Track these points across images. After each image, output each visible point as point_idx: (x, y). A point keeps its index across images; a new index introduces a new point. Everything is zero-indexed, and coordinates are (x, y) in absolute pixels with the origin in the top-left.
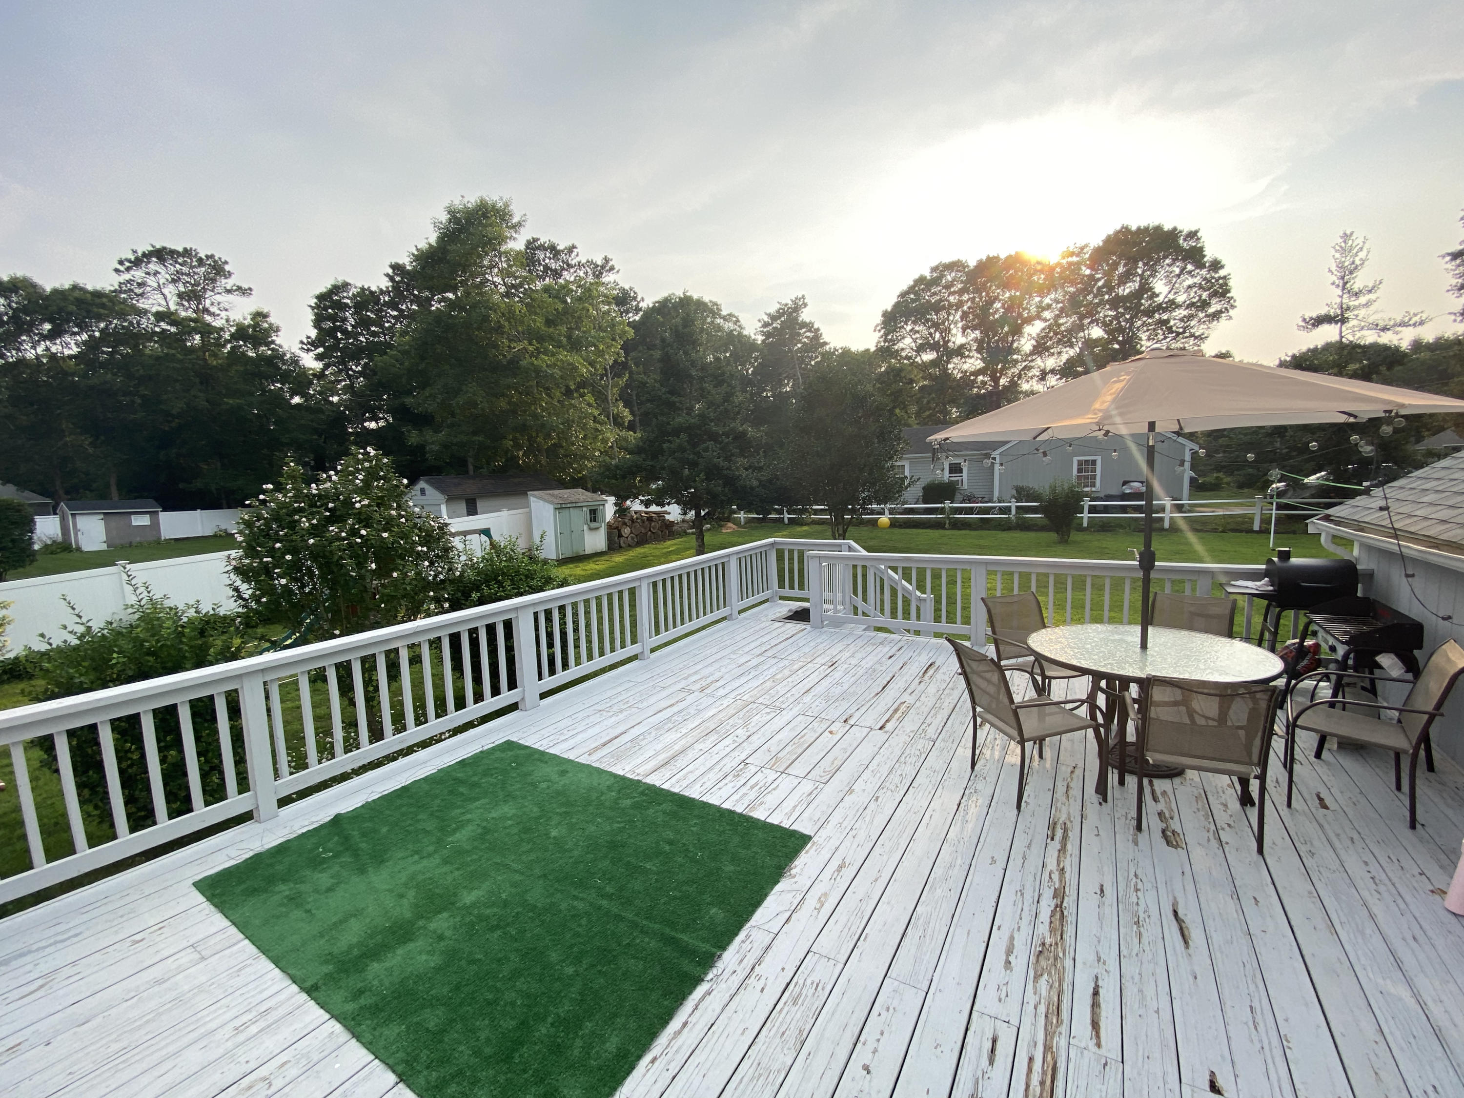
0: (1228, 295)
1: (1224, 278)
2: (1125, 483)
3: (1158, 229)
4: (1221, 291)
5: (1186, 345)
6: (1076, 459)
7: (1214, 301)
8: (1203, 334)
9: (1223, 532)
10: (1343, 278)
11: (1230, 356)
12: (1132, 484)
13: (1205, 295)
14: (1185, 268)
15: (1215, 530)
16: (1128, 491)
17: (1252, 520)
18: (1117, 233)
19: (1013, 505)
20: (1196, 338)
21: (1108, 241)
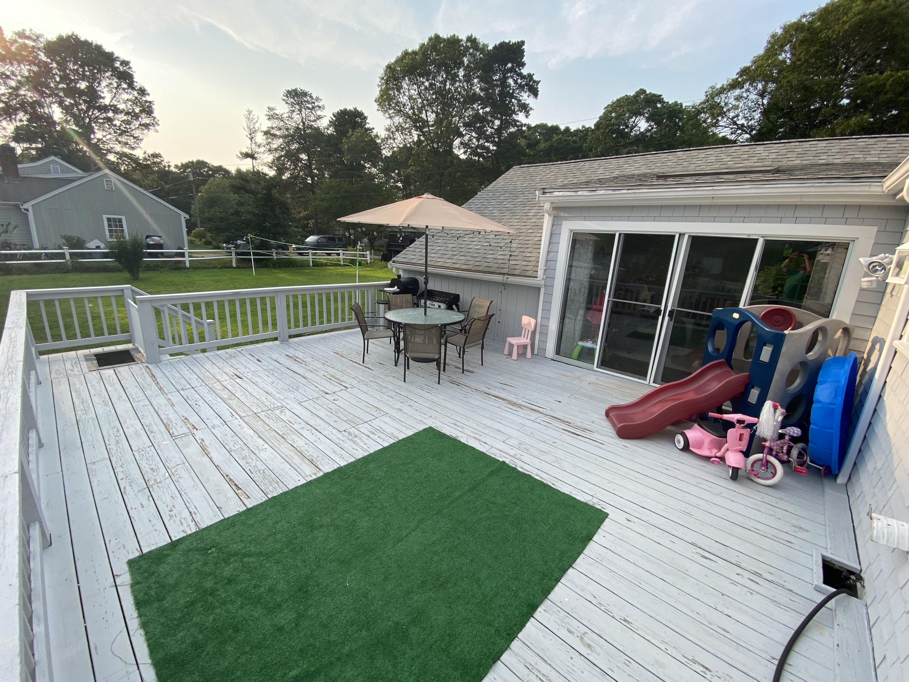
0: (153, 115)
1: (150, 102)
2: (148, 237)
3: (98, 48)
4: (148, 110)
5: (129, 141)
6: (105, 217)
7: (143, 115)
8: (139, 136)
9: (221, 268)
10: (250, 134)
11: (161, 157)
12: (154, 238)
13: (137, 110)
14: (120, 85)
15: (216, 268)
16: (152, 243)
17: (231, 261)
18: (69, 37)
19: (67, 251)
20: (135, 138)
21: (61, 39)
